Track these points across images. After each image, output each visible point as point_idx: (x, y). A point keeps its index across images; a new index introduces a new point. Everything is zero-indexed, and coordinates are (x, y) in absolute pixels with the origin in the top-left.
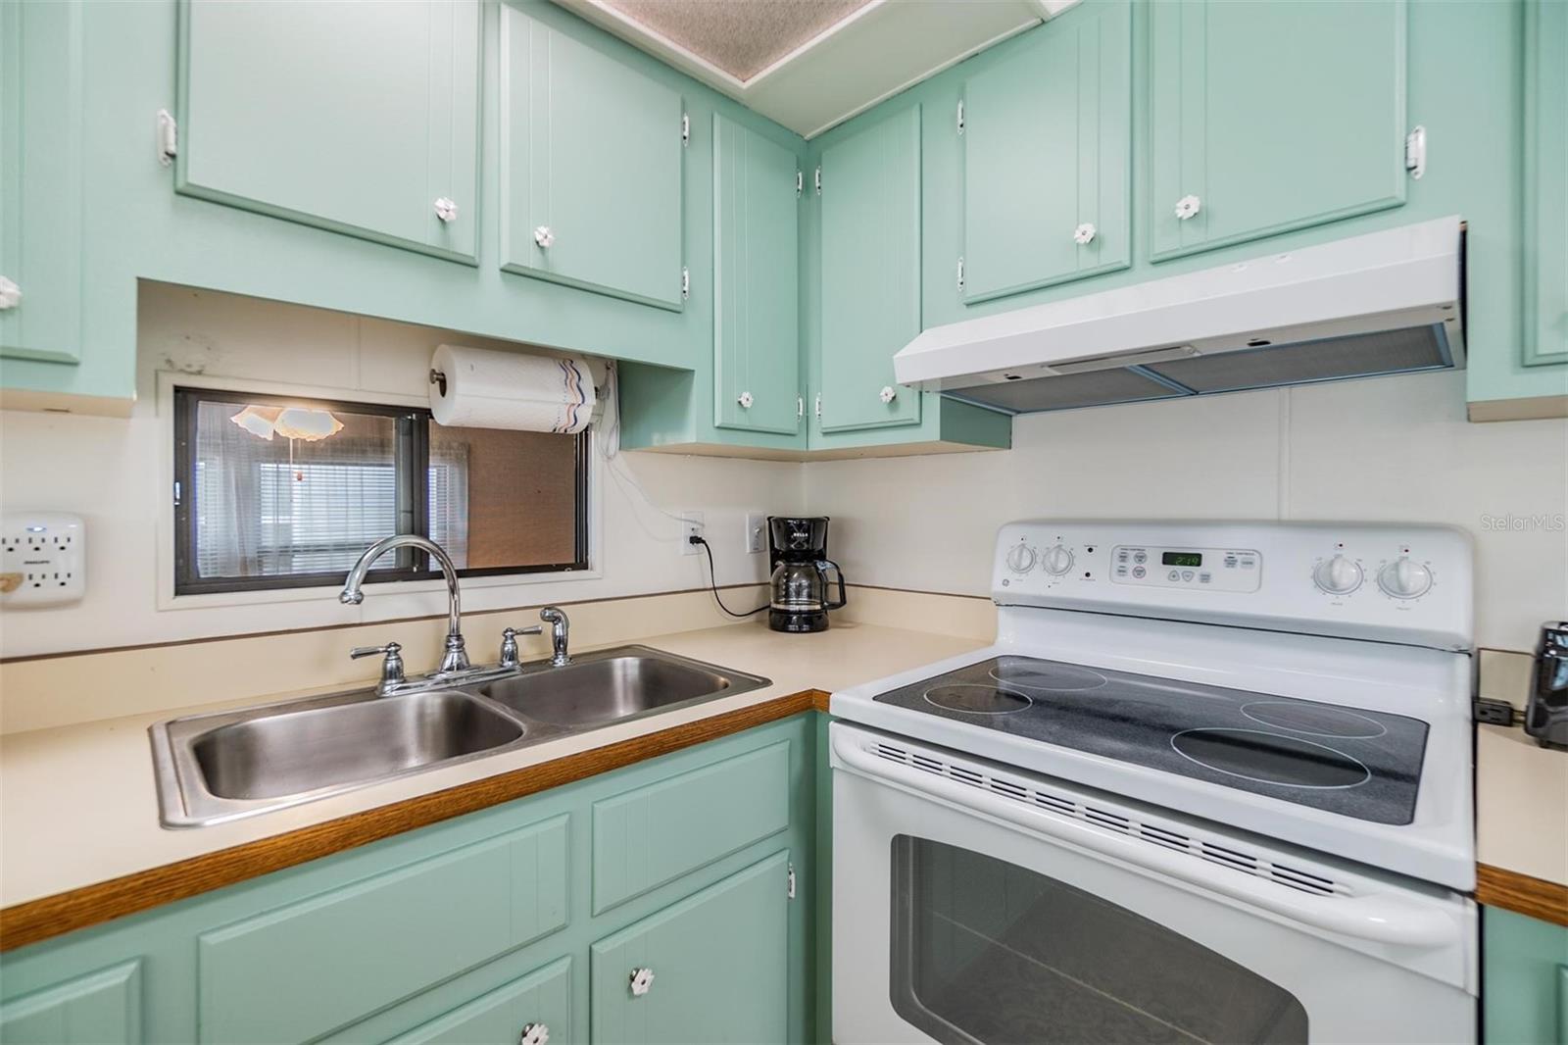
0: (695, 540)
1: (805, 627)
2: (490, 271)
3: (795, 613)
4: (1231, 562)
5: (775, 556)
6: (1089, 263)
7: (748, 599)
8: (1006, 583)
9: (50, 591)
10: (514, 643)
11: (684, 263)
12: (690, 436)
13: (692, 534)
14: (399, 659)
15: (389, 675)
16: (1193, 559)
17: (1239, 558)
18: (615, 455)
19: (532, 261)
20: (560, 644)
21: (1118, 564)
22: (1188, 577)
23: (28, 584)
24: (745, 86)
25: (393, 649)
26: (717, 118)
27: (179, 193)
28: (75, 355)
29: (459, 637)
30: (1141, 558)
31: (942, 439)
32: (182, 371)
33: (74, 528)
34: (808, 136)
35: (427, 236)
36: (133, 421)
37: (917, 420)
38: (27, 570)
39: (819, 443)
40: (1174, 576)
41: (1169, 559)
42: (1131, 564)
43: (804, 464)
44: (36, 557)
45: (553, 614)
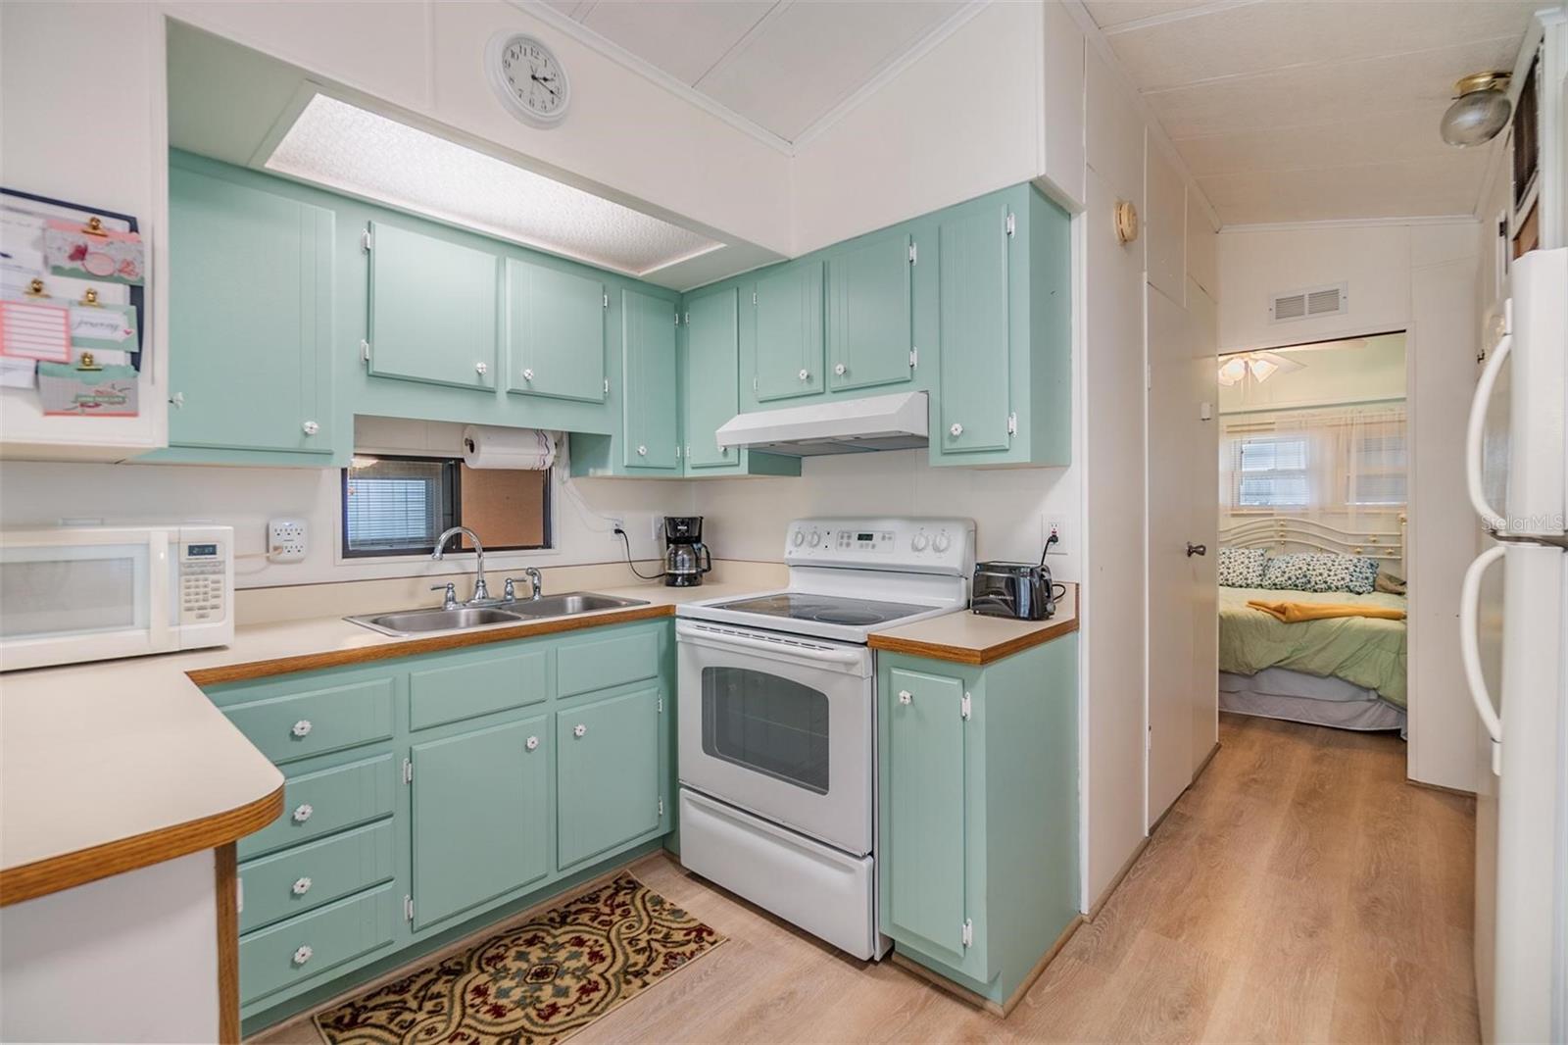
0: (618, 531)
1: (686, 584)
2: (502, 395)
3: (679, 575)
4: (884, 538)
5: (669, 540)
6: (807, 389)
7: (655, 569)
8: (790, 553)
9: (294, 555)
10: (512, 586)
11: (605, 375)
12: (609, 472)
13: (616, 528)
14: (453, 592)
15: (448, 600)
16: (869, 537)
17: (887, 536)
18: (567, 482)
19: (522, 387)
20: (536, 588)
21: (840, 540)
22: (867, 545)
23: (285, 551)
24: (641, 274)
25: (451, 587)
26: (624, 291)
28: (334, 450)
29: (483, 582)
30: (849, 537)
31: (750, 472)
33: (305, 525)
34: (682, 291)
35: (472, 381)
37: (737, 462)
38: (285, 544)
39: (690, 473)
40: (862, 546)
41: (861, 537)
42: (845, 541)
44: (289, 537)
45: (533, 572)
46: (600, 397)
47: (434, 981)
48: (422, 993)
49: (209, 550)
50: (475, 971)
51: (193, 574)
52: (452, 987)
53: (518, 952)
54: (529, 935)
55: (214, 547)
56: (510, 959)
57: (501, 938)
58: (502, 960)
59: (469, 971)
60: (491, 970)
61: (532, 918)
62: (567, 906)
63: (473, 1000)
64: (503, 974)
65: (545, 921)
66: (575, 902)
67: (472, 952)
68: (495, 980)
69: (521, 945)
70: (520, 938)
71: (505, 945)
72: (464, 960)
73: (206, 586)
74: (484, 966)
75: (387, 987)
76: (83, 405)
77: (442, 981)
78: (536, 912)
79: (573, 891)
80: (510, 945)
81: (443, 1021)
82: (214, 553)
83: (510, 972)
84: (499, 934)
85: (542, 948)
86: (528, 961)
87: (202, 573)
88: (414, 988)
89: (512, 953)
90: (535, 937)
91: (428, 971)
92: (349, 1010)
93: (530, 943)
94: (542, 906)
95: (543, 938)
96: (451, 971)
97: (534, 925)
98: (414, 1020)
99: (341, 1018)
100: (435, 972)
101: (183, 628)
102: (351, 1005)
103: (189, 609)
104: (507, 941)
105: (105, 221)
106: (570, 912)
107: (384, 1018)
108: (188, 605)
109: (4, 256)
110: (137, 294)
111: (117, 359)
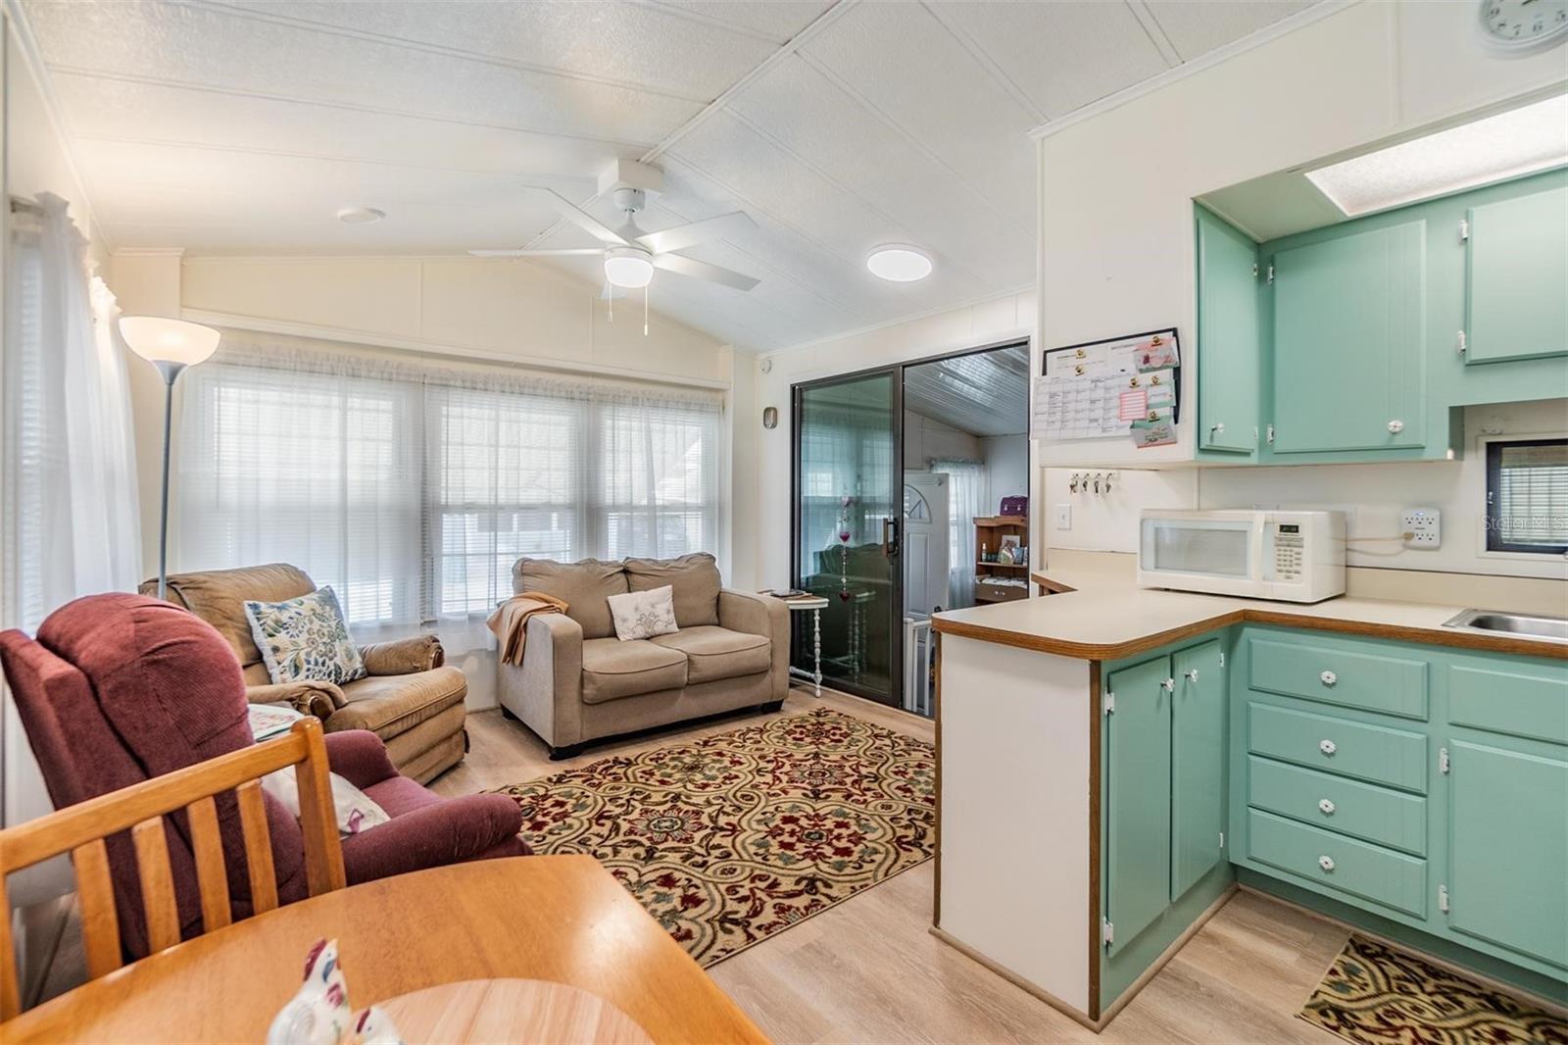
9: (1425, 542)
23: (1416, 538)
27: (1468, 365)
28: (1424, 444)
32: (1490, 434)
33: (1436, 514)
36: (1465, 463)
38: (1417, 531)
44: (1419, 526)
48: (1448, 990)
49: (1291, 529)
51: (1283, 546)
52: (1480, 1011)
55: (1297, 527)
59: (1515, 1018)
63: (1485, 1031)
67: (1543, 1013)
72: (1523, 1010)
73: (1291, 556)
74: (1538, 1029)
75: (1425, 963)
76: (1150, 440)
77: (1477, 1000)
81: (1436, 1015)
82: (1297, 531)
87: (1289, 546)
88: (1447, 983)
91: (1474, 986)
92: (1379, 949)
98: (1416, 994)
99: (1368, 947)
101: (1275, 584)
102: (1384, 948)
103: (1280, 571)
105: (1160, 336)
107: (1394, 973)
108: (1279, 568)
109: (1123, 371)
110: (1177, 371)
111: (1166, 412)
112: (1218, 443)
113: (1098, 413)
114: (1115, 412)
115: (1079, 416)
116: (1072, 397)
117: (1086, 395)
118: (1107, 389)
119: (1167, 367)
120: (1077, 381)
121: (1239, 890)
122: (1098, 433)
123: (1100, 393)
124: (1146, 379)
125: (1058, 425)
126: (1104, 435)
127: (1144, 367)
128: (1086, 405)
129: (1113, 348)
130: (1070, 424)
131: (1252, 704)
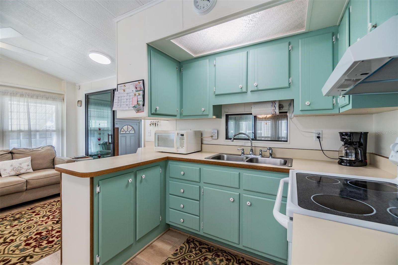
0: (319, 137)
2: (249, 93)
3: (345, 160)
9: (215, 138)
10: (261, 152)
11: (289, 77)
13: (318, 136)
14: (244, 151)
15: (242, 153)
18: (293, 117)
19: (256, 88)
20: (270, 154)
23: (213, 137)
24: (305, 29)
25: (243, 150)
26: (300, 40)
27: (216, 95)
28: (208, 114)
29: (252, 149)
31: (352, 108)
32: (226, 113)
33: (216, 131)
34: (337, 24)
36: (222, 119)
37: (348, 103)
43: (374, 115)
44: (214, 134)
45: (270, 149)
46: (287, 85)
47: (205, 248)
48: (201, 248)
50: (211, 254)
52: (205, 252)
53: (223, 259)
54: (229, 258)
56: (219, 259)
57: (225, 252)
58: (218, 257)
59: (211, 253)
60: (214, 256)
61: (237, 255)
62: (247, 260)
63: (202, 259)
64: (213, 260)
65: (238, 259)
66: (250, 261)
67: (218, 249)
68: (210, 260)
69: (225, 258)
70: (227, 256)
71: (223, 255)
72: (214, 250)
73: (182, 142)
74: (214, 255)
75: (200, 242)
76: (138, 111)
77: (206, 250)
78: (240, 254)
79: (254, 258)
80: (224, 256)
81: (194, 257)
82: (183, 136)
83: (214, 261)
84: (227, 252)
85: (227, 264)
86: (220, 263)
87: (182, 139)
88: (202, 246)
89: (221, 258)
90: (230, 260)
91: (208, 245)
92: (192, 240)
93: (227, 260)
94: (243, 254)
95: (231, 262)
96: (210, 250)
97: (235, 257)
98: (193, 252)
99: (190, 240)
100: (208, 247)
101: (180, 149)
102: (194, 239)
104: (225, 254)
105: (139, 82)
106: (245, 262)
107: (191, 246)
108: (181, 145)
109: (133, 91)
110: (144, 91)
111: (141, 103)
112: (158, 112)
113: (128, 103)
114: (131, 103)
115: (124, 103)
116: (123, 98)
117: (125, 98)
118: (130, 96)
119: (141, 90)
120: (124, 93)
121: (170, 229)
122: (127, 108)
123: (128, 97)
124: (137, 93)
125: (119, 106)
126: (129, 109)
127: (136, 90)
128: (125, 100)
129: (131, 84)
130: (122, 106)
131: (170, 181)
